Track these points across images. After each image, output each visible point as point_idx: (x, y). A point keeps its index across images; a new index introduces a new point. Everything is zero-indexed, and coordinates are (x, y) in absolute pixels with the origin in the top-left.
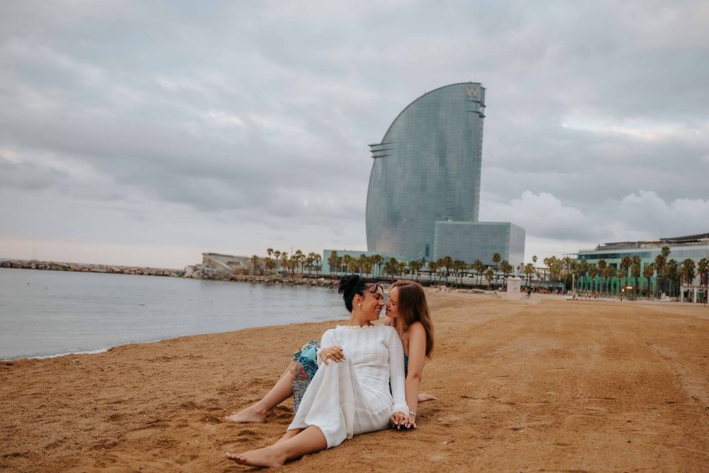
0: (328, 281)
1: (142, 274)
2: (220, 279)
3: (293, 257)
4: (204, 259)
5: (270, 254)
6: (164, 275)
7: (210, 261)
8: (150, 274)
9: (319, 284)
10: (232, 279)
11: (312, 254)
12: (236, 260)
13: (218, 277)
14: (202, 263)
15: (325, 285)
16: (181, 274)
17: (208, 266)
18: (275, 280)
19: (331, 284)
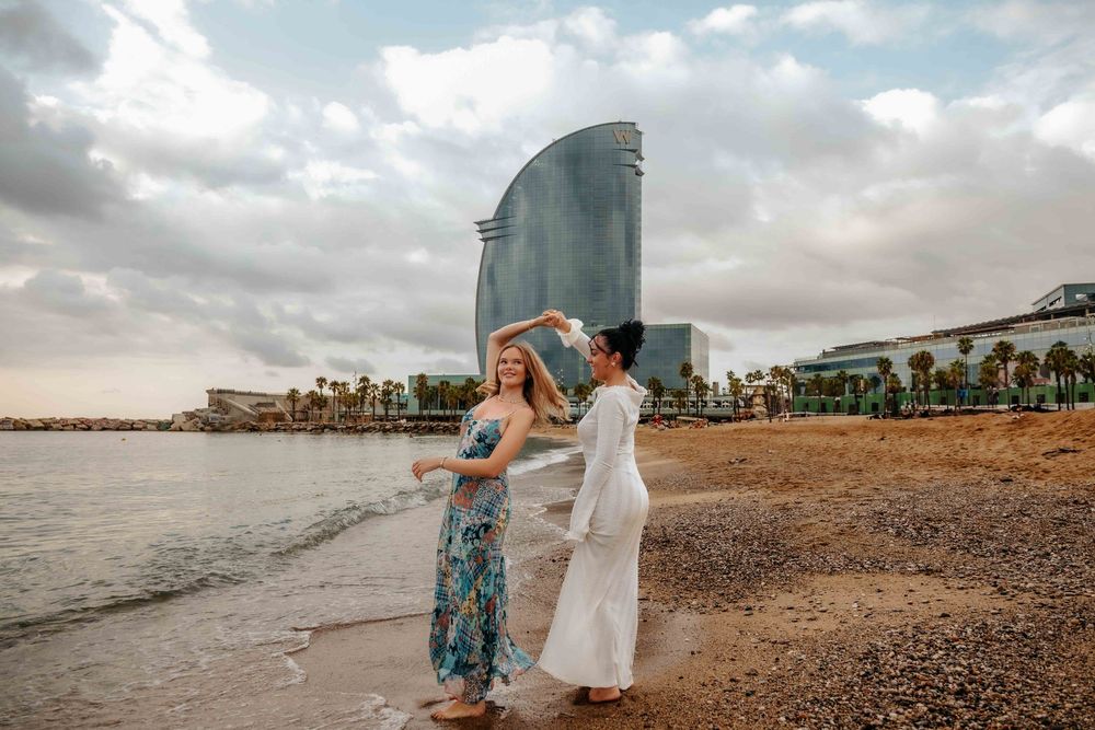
0: (412, 424)
1: (89, 429)
2: (232, 430)
3: (358, 390)
4: (211, 399)
5: (321, 387)
6: (132, 429)
7: (219, 402)
8: (104, 429)
9: (396, 429)
10: (253, 429)
11: (389, 383)
12: (270, 401)
13: (229, 427)
14: (207, 407)
15: (406, 430)
16: (163, 426)
17: (216, 412)
18: (325, 427)
19: (416, 427)
